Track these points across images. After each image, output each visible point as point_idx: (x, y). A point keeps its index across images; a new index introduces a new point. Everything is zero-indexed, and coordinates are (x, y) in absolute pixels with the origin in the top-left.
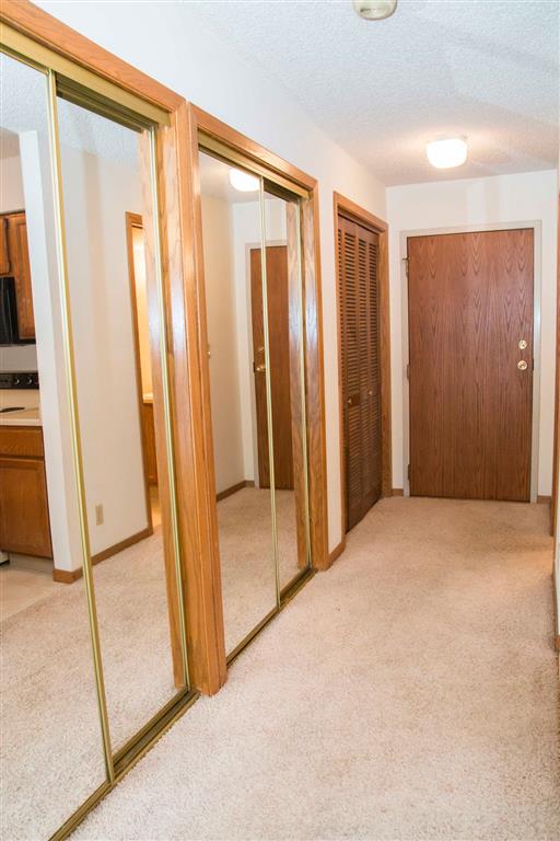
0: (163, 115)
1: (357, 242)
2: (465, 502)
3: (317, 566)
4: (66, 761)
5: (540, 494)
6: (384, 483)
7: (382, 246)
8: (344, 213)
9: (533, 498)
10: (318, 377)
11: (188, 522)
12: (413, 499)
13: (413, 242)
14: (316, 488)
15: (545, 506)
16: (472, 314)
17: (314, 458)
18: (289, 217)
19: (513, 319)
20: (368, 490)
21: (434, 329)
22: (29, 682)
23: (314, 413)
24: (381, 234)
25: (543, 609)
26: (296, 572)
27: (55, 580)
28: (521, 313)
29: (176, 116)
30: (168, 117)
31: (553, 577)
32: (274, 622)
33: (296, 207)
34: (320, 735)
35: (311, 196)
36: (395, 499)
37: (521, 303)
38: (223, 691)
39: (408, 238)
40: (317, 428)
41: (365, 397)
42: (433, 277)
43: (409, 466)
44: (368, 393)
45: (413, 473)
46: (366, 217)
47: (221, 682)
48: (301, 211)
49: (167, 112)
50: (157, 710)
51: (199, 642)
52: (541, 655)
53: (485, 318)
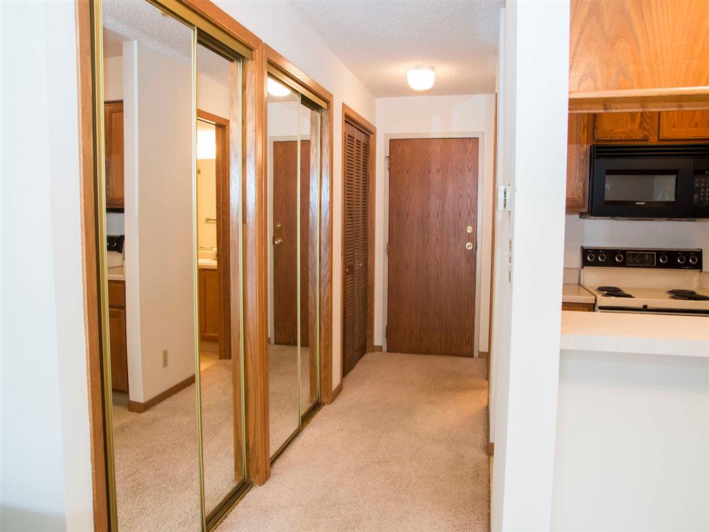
0: (249, 52)
1: (356, 142)
2: (428, 356)
3: (324, 400)
4: (169, 527)
5: (481, 350)
6: (368, 340)
7: (371, 144)
8: (349, 120)
9: (476, 354)
10: (328, 248)
11: (251, 350)
12: (389, 354)
13: (394, 144)
14: (325, 337)
15: (483, 360)
16: (434, 204)
17: (324, 312)
18: (313, 122)
19: (463, 209)
20: (357, 345)
21: (407, 214)
22: (130, 479)
23: (325, 277)
24: (371, 136)
25: (481, 428)
26: (310, 405)
27: (129, 410)
28: (469, 204)
29: (257, 53)
30: (252, 54)
31: (487, 408)
32: (297, 439)
33: (319, 115)
34: (338, 506)
35: (329, 107)
36: (377, 354)
37: (469, 196)
38: (269, 483)
39: (390, 140)
40: (327, 288)
41: (357, 268)
42: (407, 172)
43: (387, 327)
44: (359, 265)
45: (390, 332)
46: (363, 123)
47: (266, 477)
48: (321, 118)
49: (251, 50)
50: (225, 495)
51: (254, 443)
52: (478, 456)
53: (444, 207)
